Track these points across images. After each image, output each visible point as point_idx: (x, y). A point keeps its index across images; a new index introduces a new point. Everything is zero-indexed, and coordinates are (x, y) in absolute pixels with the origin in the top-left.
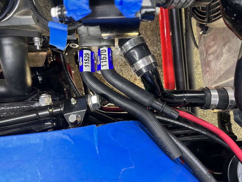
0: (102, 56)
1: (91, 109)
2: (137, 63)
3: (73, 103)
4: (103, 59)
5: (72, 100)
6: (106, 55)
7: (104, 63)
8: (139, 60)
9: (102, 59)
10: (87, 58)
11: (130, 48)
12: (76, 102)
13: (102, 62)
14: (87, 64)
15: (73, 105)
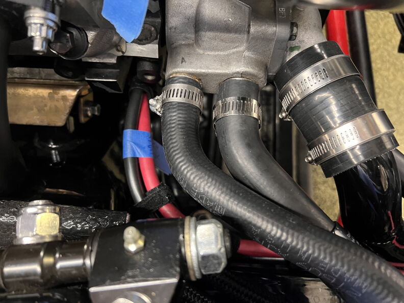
1: (191, 273)
3: (132, 248)
5: (131, 233)
8: (341, 124)
12: (141, 243)
15: (129, 252)
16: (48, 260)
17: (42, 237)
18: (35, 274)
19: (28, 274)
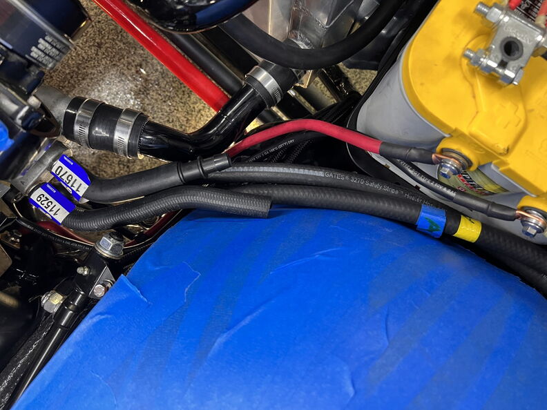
0: (64, 178)
2: (115, 141)
3: (86, 273)
4: (70, 181)
5: (80, 270)
6: (66, 172)
7: (76, 186)
9: (68, 181)
10: (45, 203)
11: (86, 131)
12: (87, 269)
13: (72, 186)
14: (55, 210)
15: (87, 275)
16: (71, 307)
17: (59, 303)
18: (72, 314)
19: (70, 317)
